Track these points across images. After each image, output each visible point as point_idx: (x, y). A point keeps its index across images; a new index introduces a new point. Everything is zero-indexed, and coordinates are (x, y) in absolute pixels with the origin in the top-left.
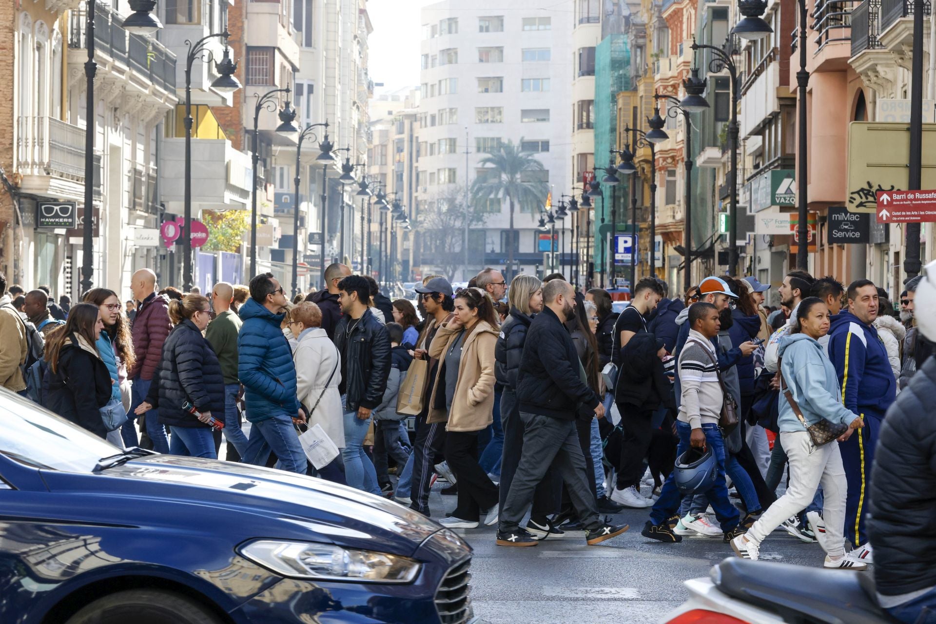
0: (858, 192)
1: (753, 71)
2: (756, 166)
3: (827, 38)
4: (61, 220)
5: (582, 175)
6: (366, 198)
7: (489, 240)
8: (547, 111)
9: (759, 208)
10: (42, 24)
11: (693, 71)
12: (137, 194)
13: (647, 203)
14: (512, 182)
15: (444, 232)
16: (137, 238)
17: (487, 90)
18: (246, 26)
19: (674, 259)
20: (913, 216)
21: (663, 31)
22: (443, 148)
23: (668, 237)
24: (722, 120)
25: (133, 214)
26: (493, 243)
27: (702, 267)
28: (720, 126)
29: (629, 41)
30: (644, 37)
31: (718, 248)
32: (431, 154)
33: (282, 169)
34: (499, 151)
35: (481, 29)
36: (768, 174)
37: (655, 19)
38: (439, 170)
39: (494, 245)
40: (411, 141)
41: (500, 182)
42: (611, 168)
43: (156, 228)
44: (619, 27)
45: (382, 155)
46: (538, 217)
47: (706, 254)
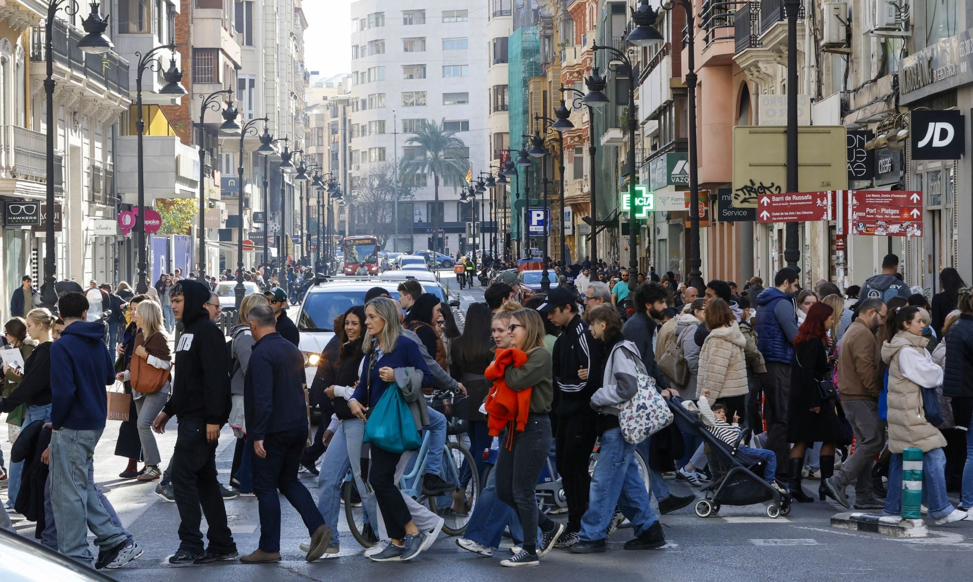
0: (742, 189)
1: (648, 63)
2: (654, 147)
3: (713, 36)
4: (27, 218)
5: (499, 152)
6: (304, 181)
7: (417, 212)
8: (466, 94)
9: (657, 187)
10: (6, 41)
11: (593, 70)
12: (96, 188)
13: (558, 178)
14: (436, 158)
15: (375, 206)
16: (97, 228)
17: (411, 77)
18: (192, 30)
19: (583, 228)
20: (791, 216)
21: (568, 23)
22: (373, 129)
23: (577, 208)
24: (622, 104)
25: (92, 206)
26: (420, 214)
27: (608, 235)
28: (621, 109)
29: (538, 32)
30: (551, 28)
31: (622, 220)
32: (363, 135)
33: (227, 156)
34: (425, 131)
35: (405, 23)
36: (664, 157)
37: (560, 12)
38: (370, 149)
39: (422, 215)
40: (345, 124)
41: (426, 159)
42: (524, 150)
43: (114, 219)
44: (529, 20)
45: (318, 137)
46: (460, 190)
47: (611, 224)
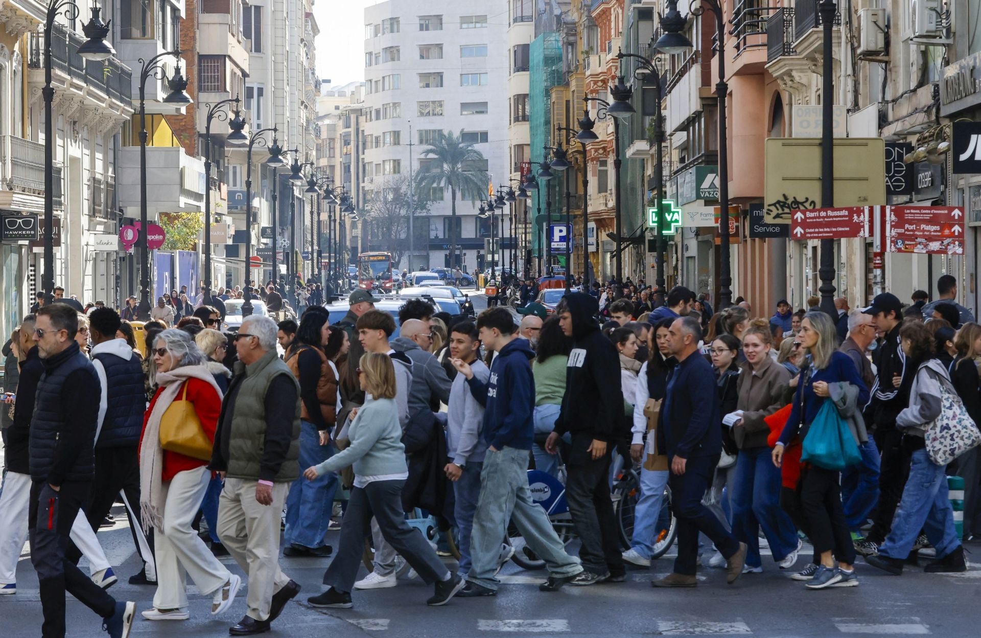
0: (774, 205)
1: (677, 71)
2: (682, 160)
3: (745, 44)
4: (24, 233)
5: (519, 165)
6: (315, 195)
7: (433, 227)
8: (485, 104)
9: (685, 201)
11: (619, 79)
12: (97, 201)
13: (581, 191)
14: (453, 171)
15: (389, 221)
16: (98, 244)
17: (428, 86)
18: (197, 36)
19: (607, 244)
20: (826, 232)
21: (592, 29)
22: (388, 140)
23: (601, 223)
24: (649, 115)
25: (93, 221)
26: (436, 229)
27: (634, 252)
28: (648, 120)
29: (561, 39)
30: (575, 35)
31: (648, 236)
32: (377, 146)
33: (235, 168)
34: (441, 142)
35: (421, 29)
36: (693, 170)
37: (584, 18)
38: (384, 161)
39: (438, 231)
40: (358, 135)
41: (442, 171)
42: (545, 163)
43: (116, 234)
44: (551, 26)
45: (330, 149)
46: (478, 204)
47: (637, 241)
